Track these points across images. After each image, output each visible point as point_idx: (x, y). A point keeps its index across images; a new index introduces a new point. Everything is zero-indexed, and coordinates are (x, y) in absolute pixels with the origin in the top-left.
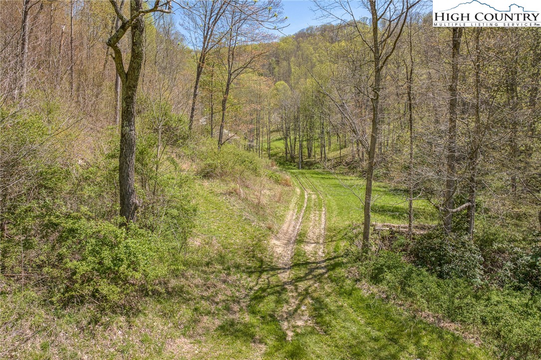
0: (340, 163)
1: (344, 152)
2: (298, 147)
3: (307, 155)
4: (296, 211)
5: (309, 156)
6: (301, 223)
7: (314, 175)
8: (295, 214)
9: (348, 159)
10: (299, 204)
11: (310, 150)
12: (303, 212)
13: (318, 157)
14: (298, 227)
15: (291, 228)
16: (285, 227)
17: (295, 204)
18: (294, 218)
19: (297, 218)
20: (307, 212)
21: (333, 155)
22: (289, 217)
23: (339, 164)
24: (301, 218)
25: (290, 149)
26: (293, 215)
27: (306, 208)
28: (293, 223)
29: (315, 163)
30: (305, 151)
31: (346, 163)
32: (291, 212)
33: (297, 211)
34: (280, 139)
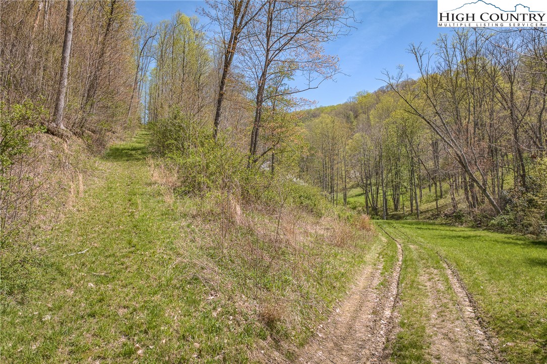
0: (438, 215)
1: (441, 202)
2: (382, 199)
3: (393, 208)
4: (381, 267)
5: (396, 209)
6: (397, 297)
7: (406, 225)
8: (377, 274)
9: (448, 210)
10: (386, 254)
11: (396, 202)
12: (398, 269)
13: (408, 210)
14: (388, 313)
15: (366, 317)
16: (344, 311)
17: (379, 254)
18: (376, 282)
19: (385, 284)
20: (409, 270)
21: (426, 207)
22: (361, 281)
23: (436, 216)
24: (394, 285)
25: (371, 200)
26: (372, 275)
27: (404, 261)
28: (373, 296)
29: (404, 217)
30: (391, 204)
31: (446, 215)
32: (369, 269)
33: (384, 268)
34: (359, 195)
